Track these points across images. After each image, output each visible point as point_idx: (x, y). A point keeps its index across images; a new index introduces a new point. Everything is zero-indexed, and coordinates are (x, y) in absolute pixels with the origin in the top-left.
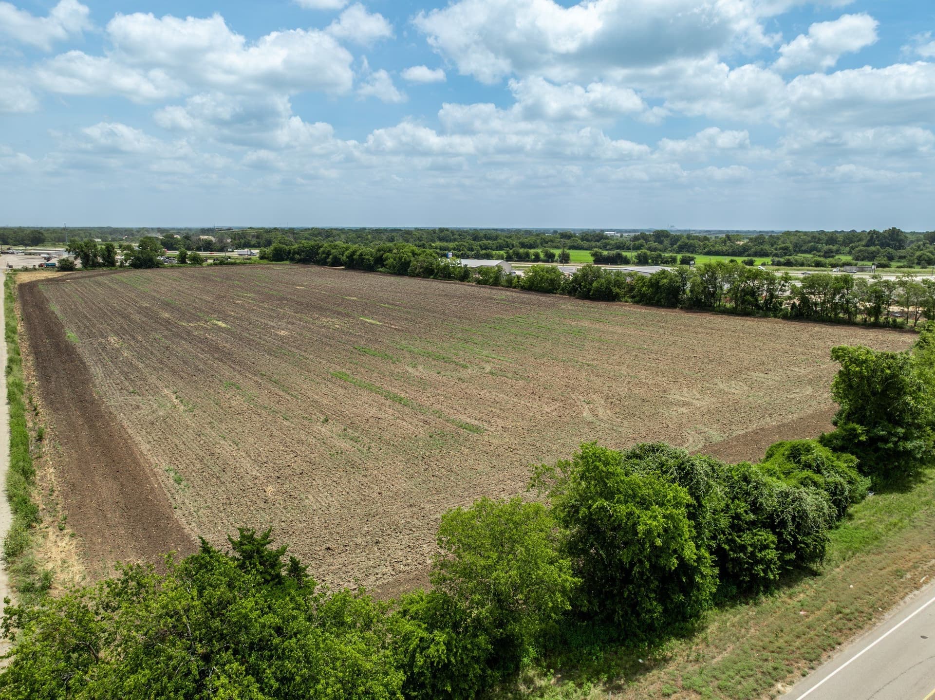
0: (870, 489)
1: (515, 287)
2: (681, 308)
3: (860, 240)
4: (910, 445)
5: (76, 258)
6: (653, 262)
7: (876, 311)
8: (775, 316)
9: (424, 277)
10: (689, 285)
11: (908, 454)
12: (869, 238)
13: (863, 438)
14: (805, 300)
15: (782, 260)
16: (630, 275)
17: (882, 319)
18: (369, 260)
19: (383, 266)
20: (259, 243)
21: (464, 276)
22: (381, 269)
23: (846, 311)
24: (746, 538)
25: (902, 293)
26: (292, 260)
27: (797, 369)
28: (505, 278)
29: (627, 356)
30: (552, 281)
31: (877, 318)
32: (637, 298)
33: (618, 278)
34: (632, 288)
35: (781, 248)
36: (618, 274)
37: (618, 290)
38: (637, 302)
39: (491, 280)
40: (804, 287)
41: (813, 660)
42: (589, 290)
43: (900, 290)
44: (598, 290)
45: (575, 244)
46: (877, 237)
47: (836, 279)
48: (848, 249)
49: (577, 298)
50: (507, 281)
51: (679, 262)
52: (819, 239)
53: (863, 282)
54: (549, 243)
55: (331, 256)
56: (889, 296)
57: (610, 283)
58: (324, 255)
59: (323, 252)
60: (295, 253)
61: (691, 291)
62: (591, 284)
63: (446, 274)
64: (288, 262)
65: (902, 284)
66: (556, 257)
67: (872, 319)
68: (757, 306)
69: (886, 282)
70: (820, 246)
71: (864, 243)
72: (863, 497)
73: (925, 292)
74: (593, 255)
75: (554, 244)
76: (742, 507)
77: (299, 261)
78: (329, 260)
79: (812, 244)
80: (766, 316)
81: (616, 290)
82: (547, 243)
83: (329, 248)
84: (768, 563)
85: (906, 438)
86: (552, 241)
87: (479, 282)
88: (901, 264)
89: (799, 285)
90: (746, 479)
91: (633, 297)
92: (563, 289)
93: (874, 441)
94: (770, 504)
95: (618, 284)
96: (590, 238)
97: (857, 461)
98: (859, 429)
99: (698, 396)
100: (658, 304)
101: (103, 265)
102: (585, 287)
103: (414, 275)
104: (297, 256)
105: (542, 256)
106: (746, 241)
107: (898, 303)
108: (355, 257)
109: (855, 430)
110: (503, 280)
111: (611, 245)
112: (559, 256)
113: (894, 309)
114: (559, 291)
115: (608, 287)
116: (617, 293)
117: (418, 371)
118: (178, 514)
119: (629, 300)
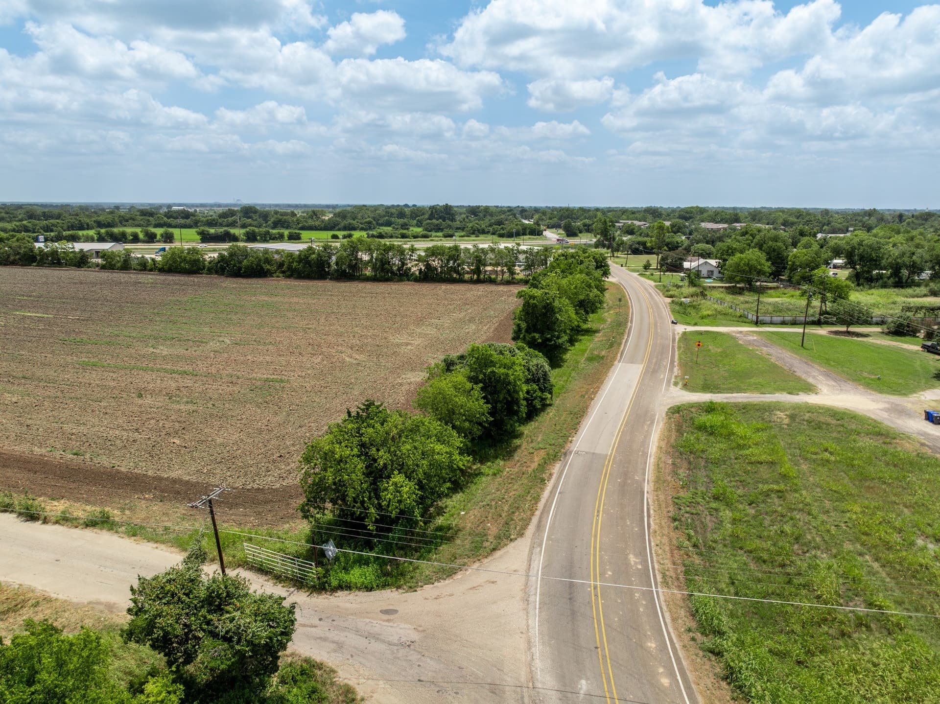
1: (151, 270)
2: (331, 279)
3: (423, 214)
6: (262, 239)
7: (478, 271)
8: (408, 280)
9: (22, 265)
10: (334, 258)
12: (430, 212)
13: (540, 341)
14: (428, 266)
15: (375, 233)
16: (278, 252)
17: (482, 276)
21: (81, 261)
23: (458, 272)
25: (493, 257)
28: (136, 262)
30: (195, 261)
31: (478, 276)
32: (288, 273)
33: (267, 256)
34: (281, 265)
35: (366, 222)
36: (266, 251)
37: (268, 267)
38: (289, 277)
39: (119, 265)
40: (427, 256)
42: (240, 269)
43: (491, 255)
44: (247, 268)
45: (162, 222)
46: (436, 212)
47: (450, 248)
48: (415, 222)
49: (227, 277)
50: (140, 264)
51: (286, 238)
52: (392, 214)
53: (467, 250)
56: (485, 259)
57: (260, 260)
61: (337, 264)
62: (240, 262)
63: (55, 260)
65: (492, 250)
66: (158, 237)
67: (475, 276)
68: (392, 273)
69: (482, 249)
70: (393, 219)
71: (427, 216)
73: (507, 256)
74: (199, 234)
79: (387, 218)
80: (401, 280)
81: (266, 267)
87: (103, 267)
88: (462, 234)
89: (423, 254)
91: (283, 272)
92: (210, 269)
93: (545, 341)
95: (268, 261)
96: (174, 215)
98: (537, 335)
100: (309, 277)
102: (234, 266)
103: (8, 263)
105: (141, 236)
106: (331, 216)
107: (491, 264)
109: (534, 337)
110: (134, 263)
111: (202, 222)
112: (162, 235)
113: (489, 268)
114: (205, 271)
115: (258, 265)
116: (268, 270)
117: (164, 350)
118: (123, 469)
119: (281, 275)
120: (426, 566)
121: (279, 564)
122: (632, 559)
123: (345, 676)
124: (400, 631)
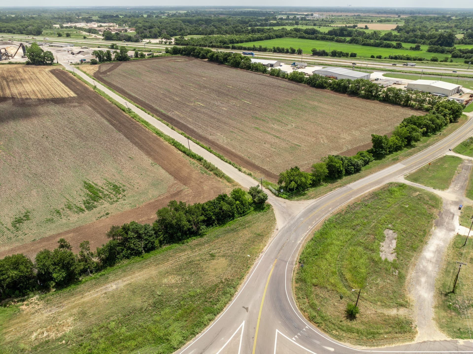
0: (374, 160)
1: (286, 78)
2: (347, 94)
3: (435, 38)
4: (382, 152)
5: (96, 58)
6: (338, 55)
7: (407, 101)
8: (377, 100)
9: (247, 70)
10: (350, 85)
11: (382, 154)
12: (438, 37)
13: (374, 151)
18: (221, 59)
19: (227, 62)
20: (151, 35)
21: (264, 71)
22: (226, 63)
24: (350, 167)
26: (181, 54)
27: (374, 126)
28: (282, 73)
29: (330, 120)
30: (301, 78)
31: (407, 104)
32: (332, 89)
34: (330, 85)
37: (326, 85)
38: (332, 90)
39: (276, 74)
40: (387, 91)
41: (355, 181)
42: (315, 84)
44: (318, 84)
45: (302, 36)
46: (443, 37)
49: (310, 86)
50: (283, 75)
51: (349, 56)
54: (289, 35)
55: (201, 54)
57: (323, 82)
58: (198, 54)
59: (197, 52)
60: (183, 51)
61: (351, 88)
62: (316, 81)
64: (179, 55)
66: (296, 51)
68: (372, 96)
70: (416, 39)
72: (372, 161)
75: (292, 35)
76: (349, 163)
77: (184, 55)
78: (200, 56)
79: (413, 38)
80: (374, 100)
81: (325, 85)
82: (288, 34)
83: (200, 50)
84: (352, 171)
85: (382, 151)
86: (291, 33)
87: (271, 74)
90: (350, 159)
92: (305, 82)
93: (376, 151)
94: (353, 163)
95: (326, 82)
97: (372, 155)
99: (347, 136)
100: (339, 92)
101: (106, 60)
103: (242, 68)
104: (184, 53)
108: (214, 57)
109: (373, 149)
111: (319, 37)
112: (298, 51)
114: (303, 82)
115: (322, 84)
116: (325, 86)
117: (276, 127)
118: (256, 164)
119: (329, 89)
120: (296, 198)
121: (274, 190)
122: (331, 209)
123: (273, 208)
124: (285, 205)
